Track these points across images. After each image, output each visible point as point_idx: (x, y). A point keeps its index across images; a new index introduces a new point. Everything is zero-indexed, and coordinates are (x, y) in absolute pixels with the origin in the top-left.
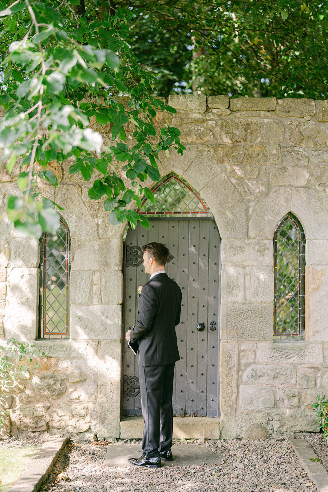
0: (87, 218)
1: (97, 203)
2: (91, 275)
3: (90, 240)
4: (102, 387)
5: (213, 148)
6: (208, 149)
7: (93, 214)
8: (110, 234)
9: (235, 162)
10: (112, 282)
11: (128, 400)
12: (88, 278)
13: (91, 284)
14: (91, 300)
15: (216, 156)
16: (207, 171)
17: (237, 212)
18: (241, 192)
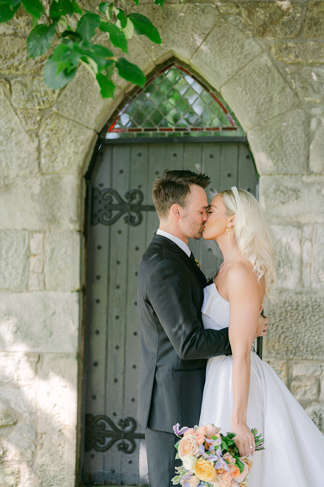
0: (20, 137)
1: (38, 111)
2: (27, 238)
3: (25, 177)
4: (44, 436)
5: (246, 9)
6: (238, 10)
7: (30, 130)
8: (61, 165)
9: (286, 34)
10: (63, 250)
11: (93, 456)
12: (22, 244)
13: (26, 254)
14: (26, 282)
15: (251, 23)
16: (235, 50)
17: (288, 125)
18: (296, 88)
